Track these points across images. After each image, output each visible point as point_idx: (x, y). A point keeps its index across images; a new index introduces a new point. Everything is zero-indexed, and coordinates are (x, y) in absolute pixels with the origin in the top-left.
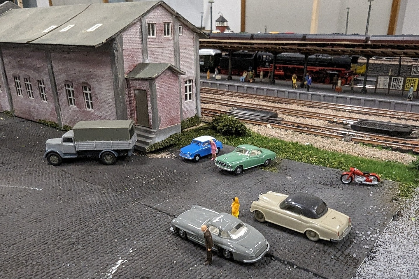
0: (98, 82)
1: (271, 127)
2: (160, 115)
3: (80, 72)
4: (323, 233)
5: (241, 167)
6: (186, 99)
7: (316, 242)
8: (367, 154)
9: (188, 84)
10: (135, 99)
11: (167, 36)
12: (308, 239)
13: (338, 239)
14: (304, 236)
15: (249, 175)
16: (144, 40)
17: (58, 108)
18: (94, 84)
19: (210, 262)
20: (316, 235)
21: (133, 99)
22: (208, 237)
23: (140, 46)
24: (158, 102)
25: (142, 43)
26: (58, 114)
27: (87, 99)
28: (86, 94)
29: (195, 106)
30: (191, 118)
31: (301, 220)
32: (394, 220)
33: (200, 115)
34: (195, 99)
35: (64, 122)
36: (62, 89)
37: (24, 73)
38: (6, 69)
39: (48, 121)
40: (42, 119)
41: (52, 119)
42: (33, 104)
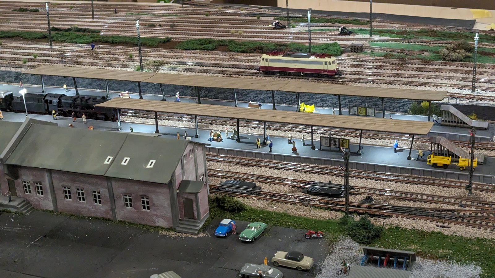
0: (156, 195)
1: (256, 199)
2: (201, 211)
3: (140, 189)
4: (304, 267)
5: (254, 237)
7: (301, 271)
8: (317, 216)
9: (201, 177)
10: (184, 203)
11: (191, 156)
12: (298, 270)
13: (309, 268)
14: (296, 269)
16: (183, 166)
18: (152, 196)
20: (301, 268)
21: (181, 203)
23: (181, 170)
24: (200, 204)
25: (182, 168)
26: (114, 213)
27: (144, 203)
28: (143, 201)
31: (294, 263)
32: (329, 255)
35: (119, 218)
36: (120, 197)
37: (76, 185)
38: (54, 181)
39: (99, 217)
40: (93, 215)
41: (106, 216)
42: (84, 206)
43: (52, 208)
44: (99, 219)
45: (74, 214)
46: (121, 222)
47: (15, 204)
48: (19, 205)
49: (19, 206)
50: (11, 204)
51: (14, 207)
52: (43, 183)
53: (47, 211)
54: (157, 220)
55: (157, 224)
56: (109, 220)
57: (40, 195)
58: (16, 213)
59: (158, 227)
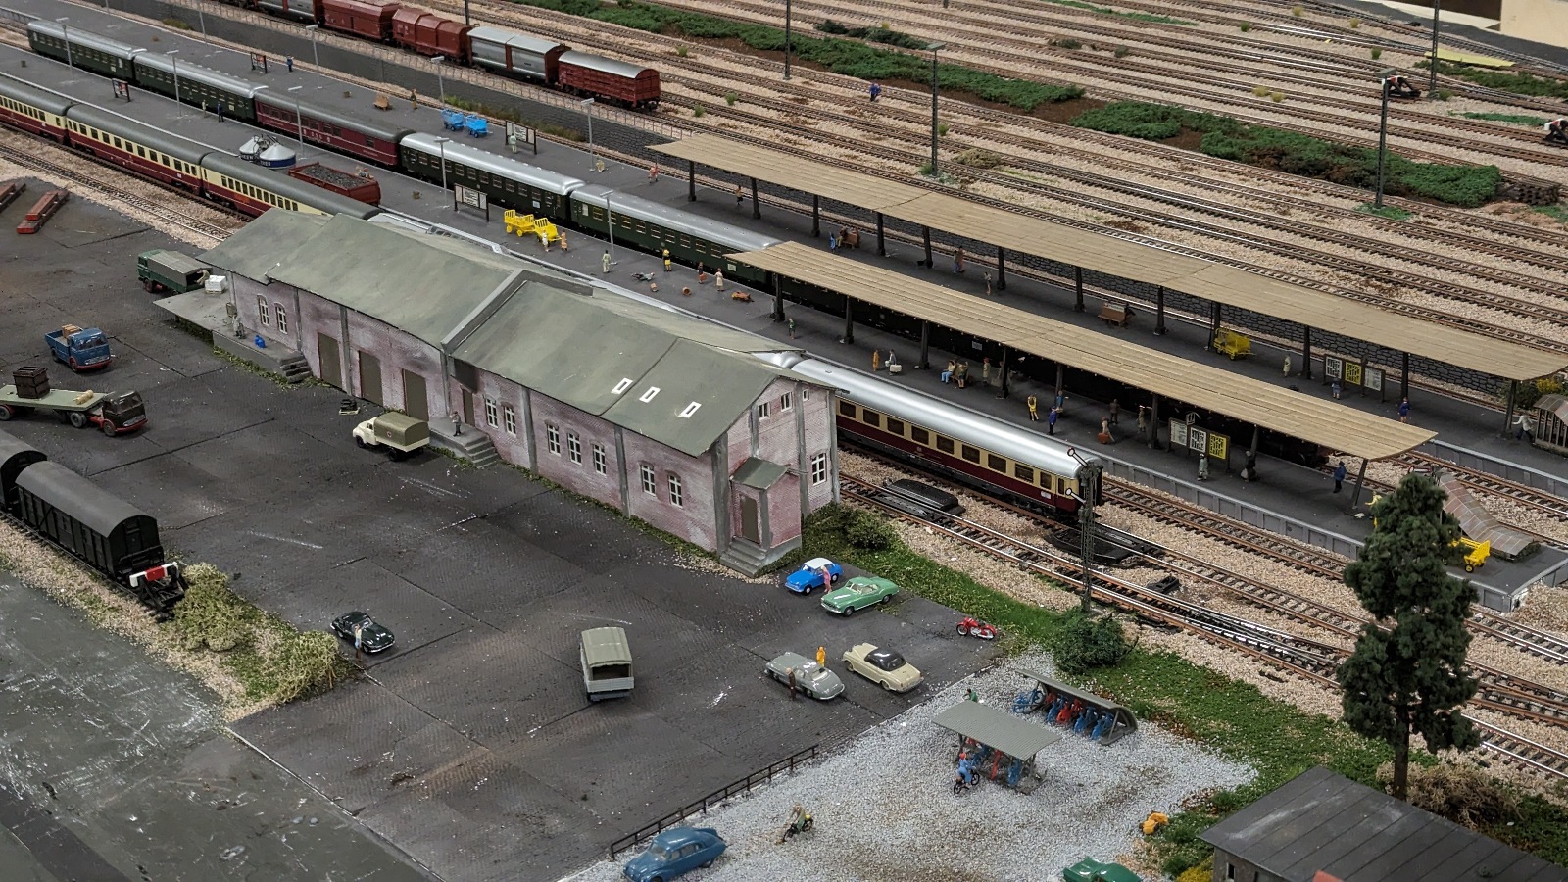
0: (692, 477)
1: (931, 532)
2: (772, 529)
3: (666, 457)
4: (892, 684)
5: (851, 607)
6: (815, 481)
8: (1025, 594)
9: (818, 460)
10: (741, 506)
11: (786, 409)
13: (901, 690)
14: (880, 686)
15: (861, 617)
16: (754, 426)
17: (624, 491)
18: (686, 477)
19: (793, 697)
20: (886, 685)
21: (737, 505)
22: (792, 677)
23: (749, 436)
24: (771, 514)
25: (752, 431)
26: (624, 498)
27: (674, 490)
28: (673, 485)
29: (829, 489)
30: (824, 509)
31: (878, 672)
32: (974, 676)
33: (838, 500)
34: (829, 478)
35: (632, 512)
36: (634, 469)
37: (568, 426)
38: (533, 410)
39: (603, 501)
40: (593, 496)
41: (611, 501)
42: (579, 472)
43: (528, 466)
44: (601, 505)
45: (562, 485)
46: (635, 519)
47: (462, 441)
48: (469, 444)
49: (468, 449)
50: (457, 440)
51: (461, 448)
52: (516, 409)
53: (519, 468)
54: (692, 530)
55: (693, 540)
56: (616, 511)
57: (512, 433)
58: (462, 460)
59: (694, 546)
